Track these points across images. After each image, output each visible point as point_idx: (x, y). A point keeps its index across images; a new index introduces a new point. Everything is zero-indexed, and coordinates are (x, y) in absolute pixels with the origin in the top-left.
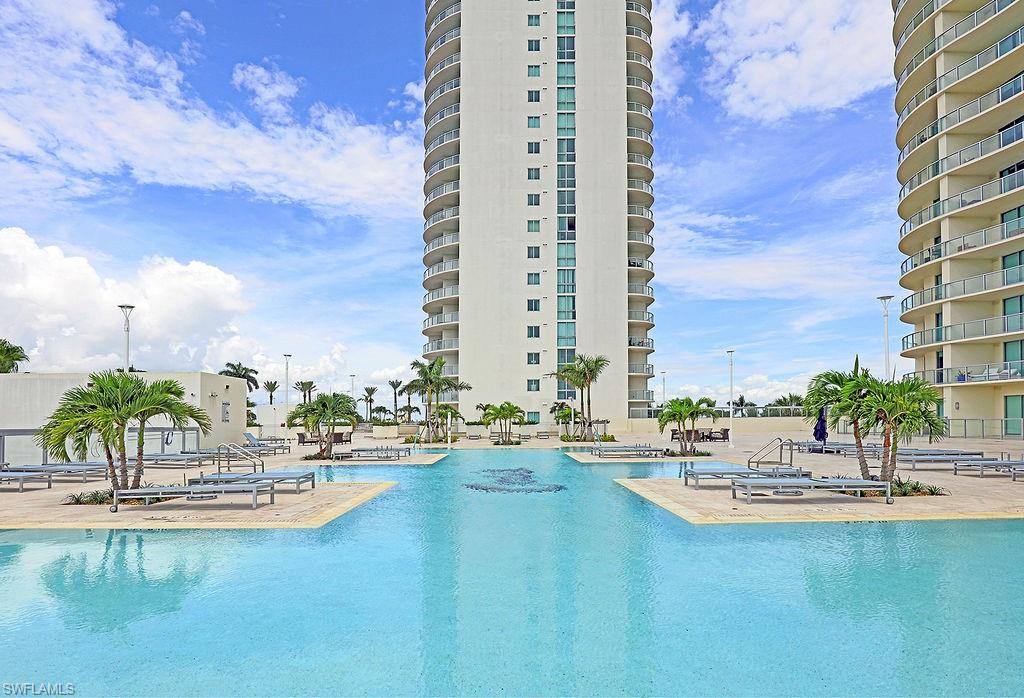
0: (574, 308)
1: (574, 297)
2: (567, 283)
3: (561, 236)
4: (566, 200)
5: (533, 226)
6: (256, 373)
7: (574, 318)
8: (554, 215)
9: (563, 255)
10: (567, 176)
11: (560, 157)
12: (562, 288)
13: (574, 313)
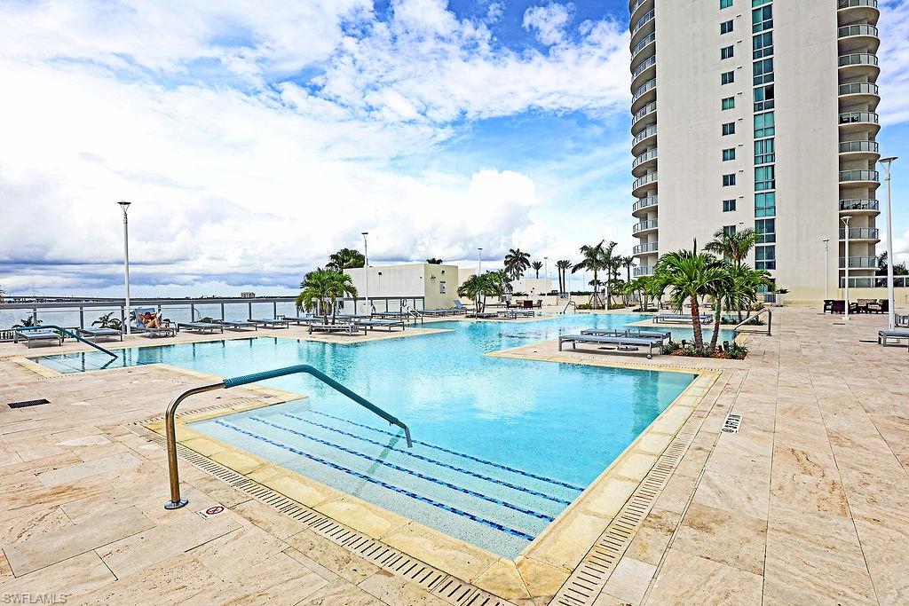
0: (773, 177)
1: (773, 166)
2: (765, 153)
3: (758, 107)
4: (764, 70)
5: (727, 104)
6: (529, 256)
7: (773, 187)
8: (750, 88)
9: (760, 126)
10: (763, 45)
11: (755, 29)
12: (760, 160)
13: (773, 183)
